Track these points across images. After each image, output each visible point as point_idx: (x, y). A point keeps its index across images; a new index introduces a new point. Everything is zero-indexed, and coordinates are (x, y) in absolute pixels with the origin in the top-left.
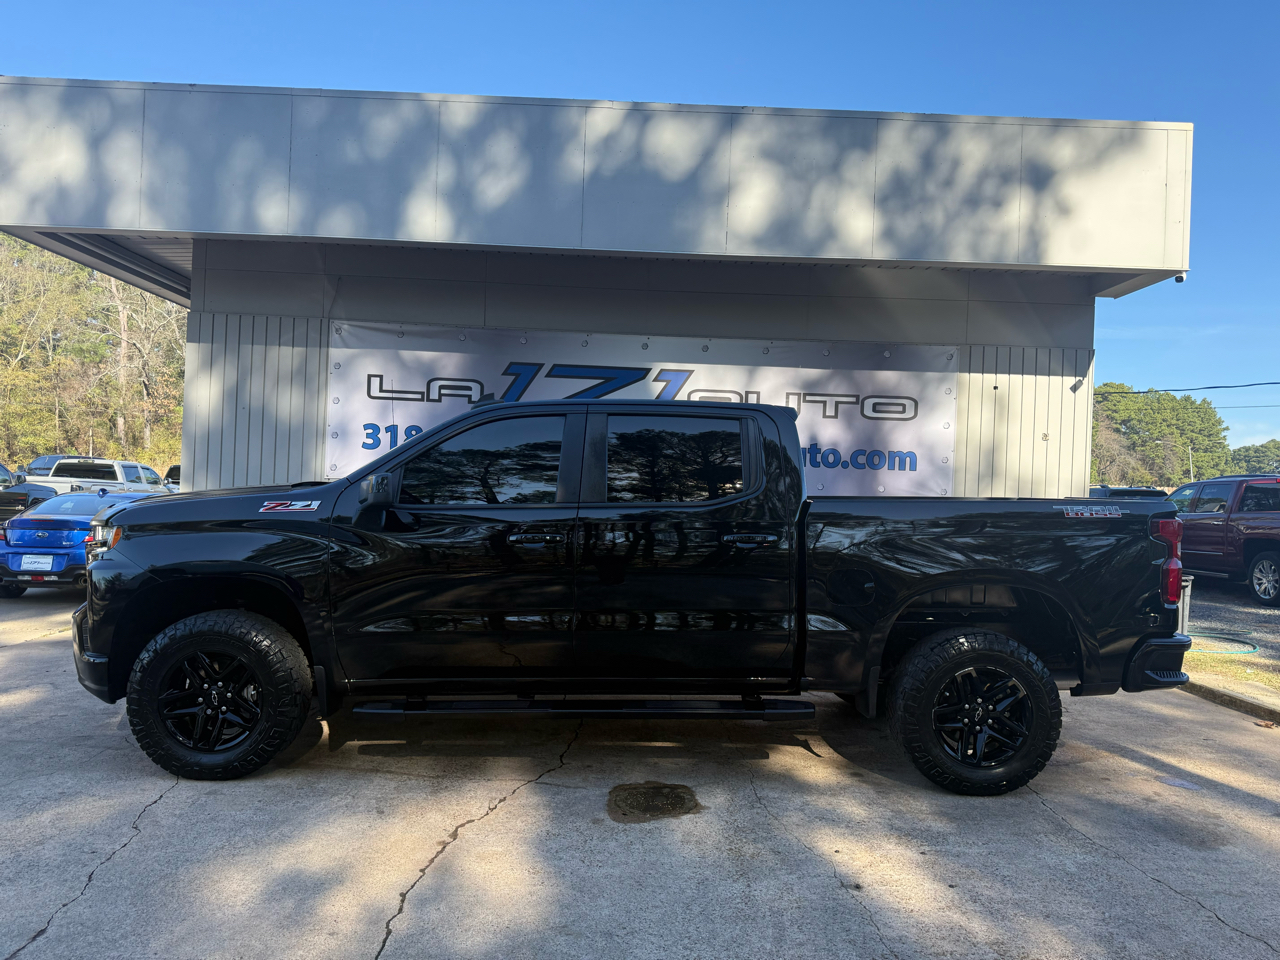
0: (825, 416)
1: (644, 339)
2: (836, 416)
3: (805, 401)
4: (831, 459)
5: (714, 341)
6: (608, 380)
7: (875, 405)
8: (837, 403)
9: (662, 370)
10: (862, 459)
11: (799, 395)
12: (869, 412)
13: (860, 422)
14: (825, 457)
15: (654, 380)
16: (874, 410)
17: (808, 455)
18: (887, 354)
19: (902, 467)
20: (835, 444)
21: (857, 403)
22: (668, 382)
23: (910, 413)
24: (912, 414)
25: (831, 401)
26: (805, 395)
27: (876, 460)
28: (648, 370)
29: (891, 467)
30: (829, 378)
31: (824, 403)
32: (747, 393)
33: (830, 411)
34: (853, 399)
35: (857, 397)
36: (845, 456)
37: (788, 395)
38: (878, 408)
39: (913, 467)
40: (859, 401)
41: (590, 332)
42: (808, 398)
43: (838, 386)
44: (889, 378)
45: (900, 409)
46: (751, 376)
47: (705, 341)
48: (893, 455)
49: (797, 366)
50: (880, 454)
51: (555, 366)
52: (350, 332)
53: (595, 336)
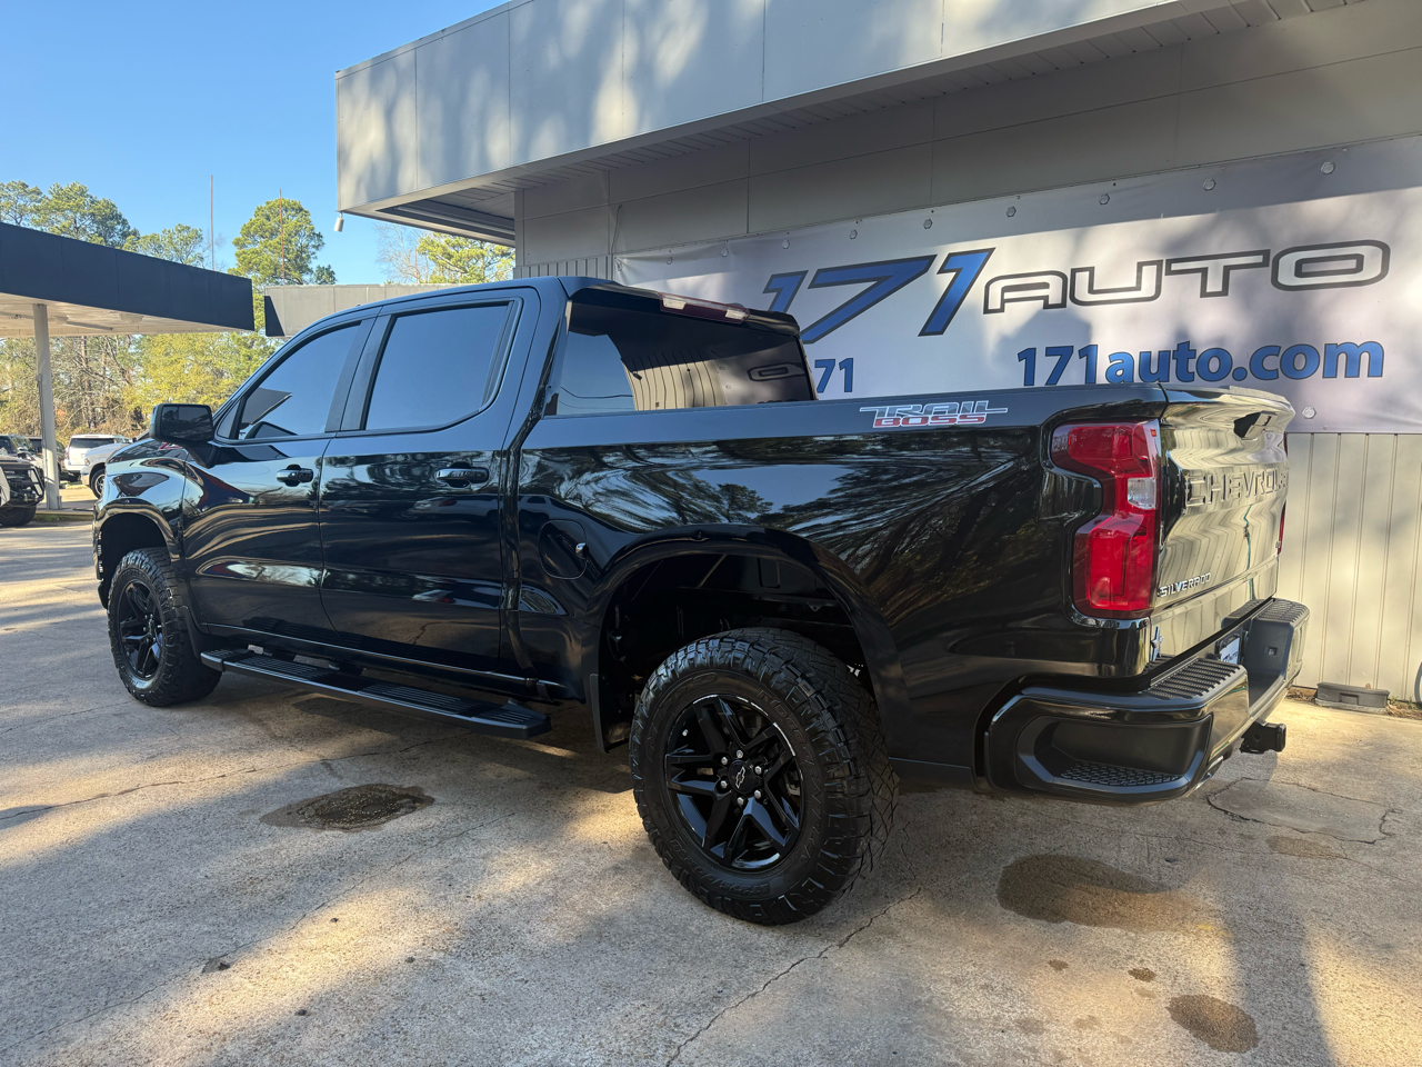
0: (1204, 294)
1: (926, 213)
2: (1224, 292)
3: (1170, 272)
4: (1214, 365)
5: (1026, 197)
6: (880, 280)
7: (1299, 264)
8: (1227, 269)
9: (950, 255)
10: (1271, 363)
11: (1159, 263)
12: (1287, 277)
13: (1269, 295)
14: (1203, 363)
15: (939, 273)
16: (1299, 273)
17: (1173, 363)
18: (1327, 168)
19: (1353, 371)
20: (1222, 340)
21: (1264, 264)
22: (958, 271)
23: (1372, 269)
24: (1378, 272)
25: (1215, 269)
26: (1170, 262)
27: (1300, 362)
28: (932, 258)
29: (1330, 373)
30: (1209, 229)
31: (1204, 271)
32: (1074, 272)
33: (1214, 285)
34: (1259, 259)
35: (1266, 253)
36: (1240, 358)
37: (1140, 266)
38: (1306, 268)
39: (1376, 369)
40: (1270, 260)
41: (859, 217)
42: (1175, 267)
43: (1230, 239)
44: (1327, 211)
45: (1352, 264)
46: (1078, 243)
47: (1011, 201)
48: (1333, 350)
49: (1157, 216)
50: (1308, 351)
51: (819, 271)
52: (628, 267)
53: (866, 221)
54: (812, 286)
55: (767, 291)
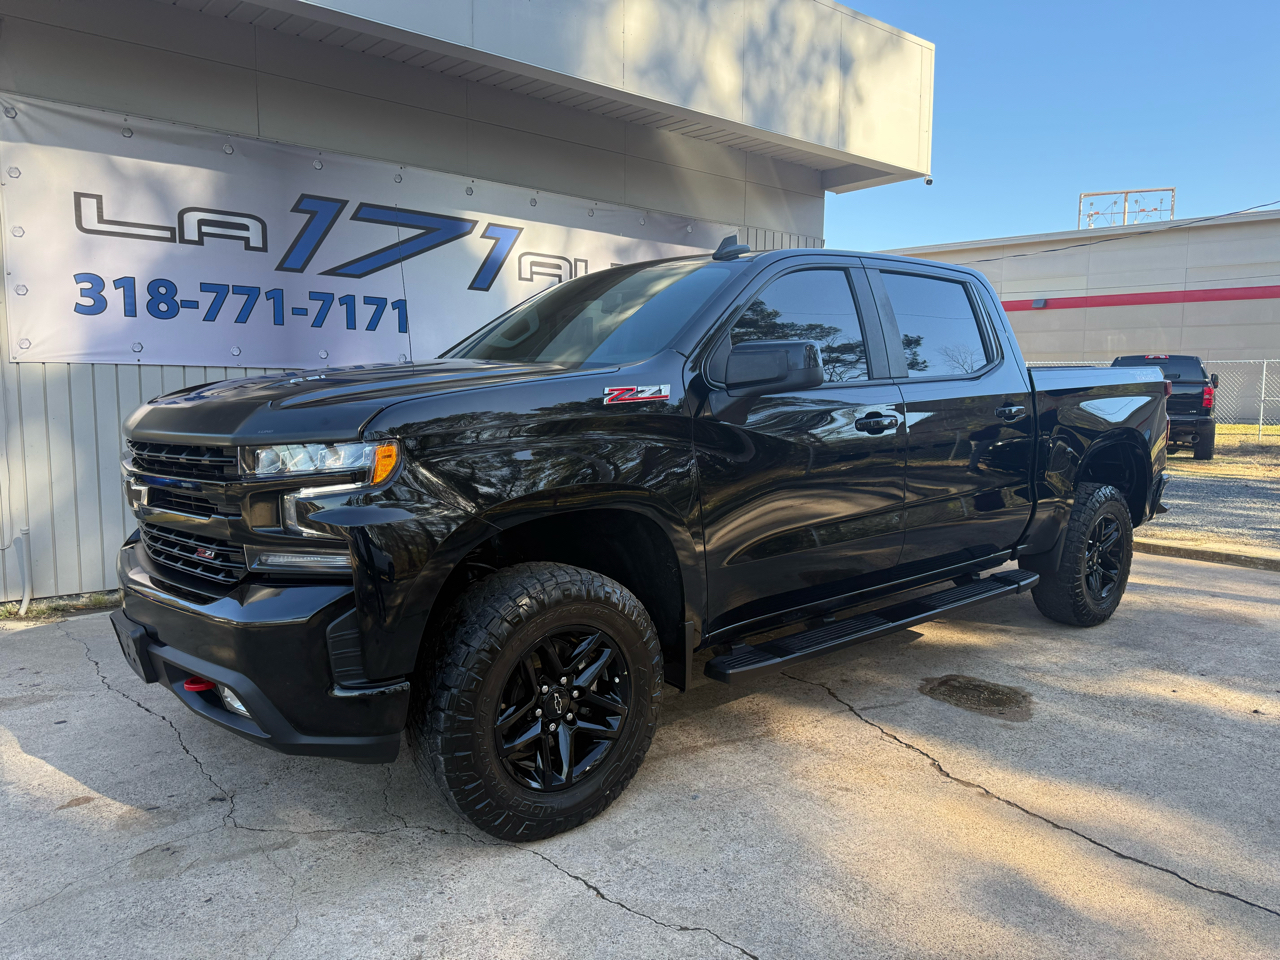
1: (467, 180)
5: (542, 194)
6: (429, 231)
9: (491, 224)
15: (481, 237)
18: (689, 229)
22: (496, 240)
28: (474, 223)
32: (576, 260)
41: (404, 164)
47: (533, 193)
51: (362, 205)
52: (27, 114)
53: (411, 170)
54: (354, 217)
55: (296, 209)
